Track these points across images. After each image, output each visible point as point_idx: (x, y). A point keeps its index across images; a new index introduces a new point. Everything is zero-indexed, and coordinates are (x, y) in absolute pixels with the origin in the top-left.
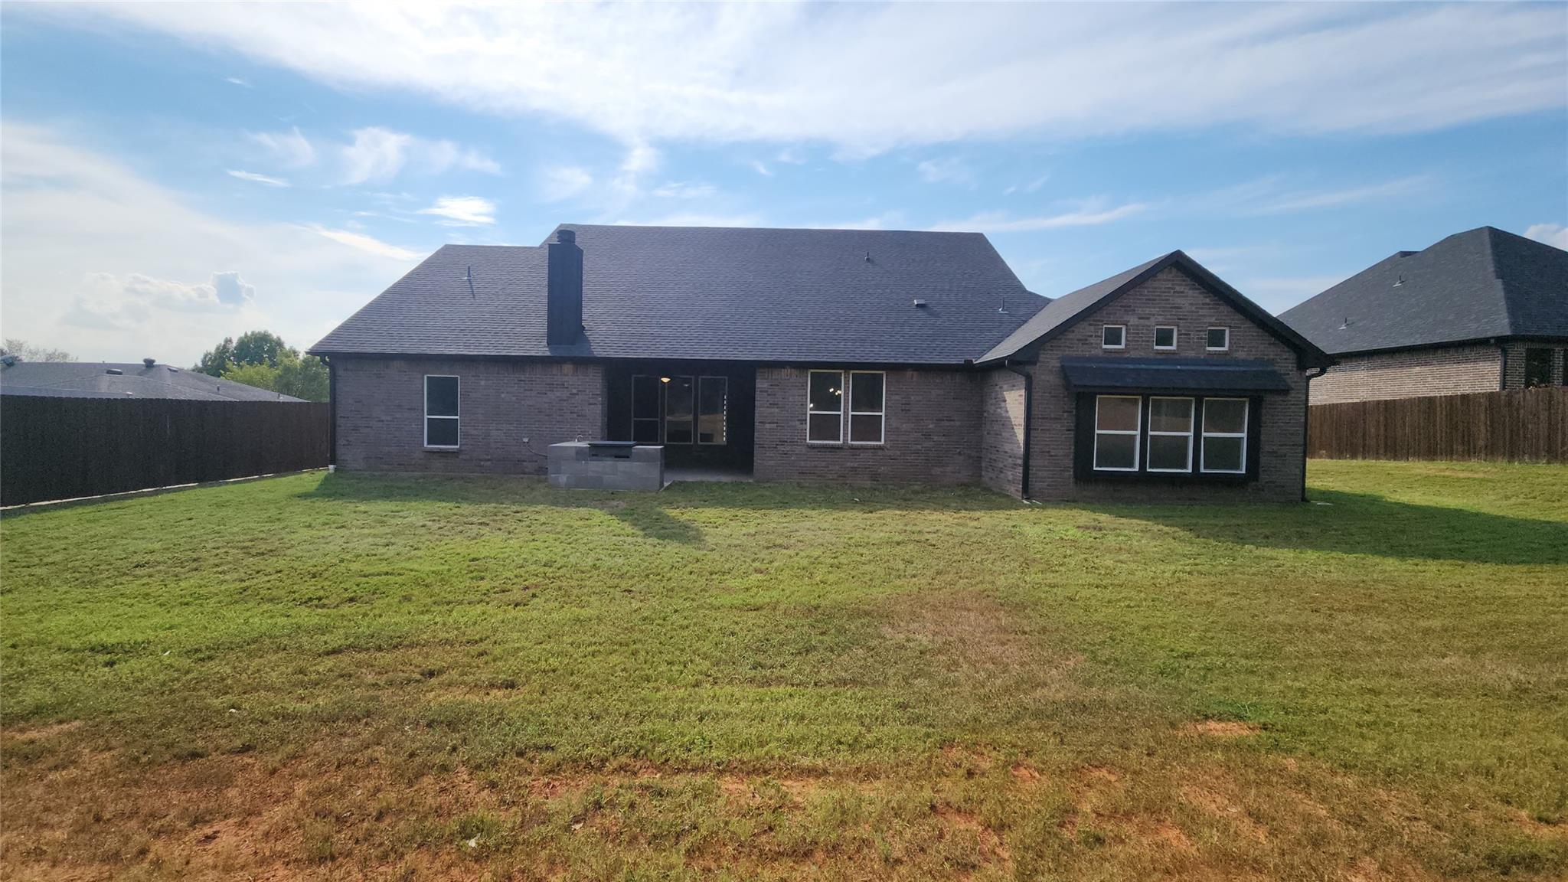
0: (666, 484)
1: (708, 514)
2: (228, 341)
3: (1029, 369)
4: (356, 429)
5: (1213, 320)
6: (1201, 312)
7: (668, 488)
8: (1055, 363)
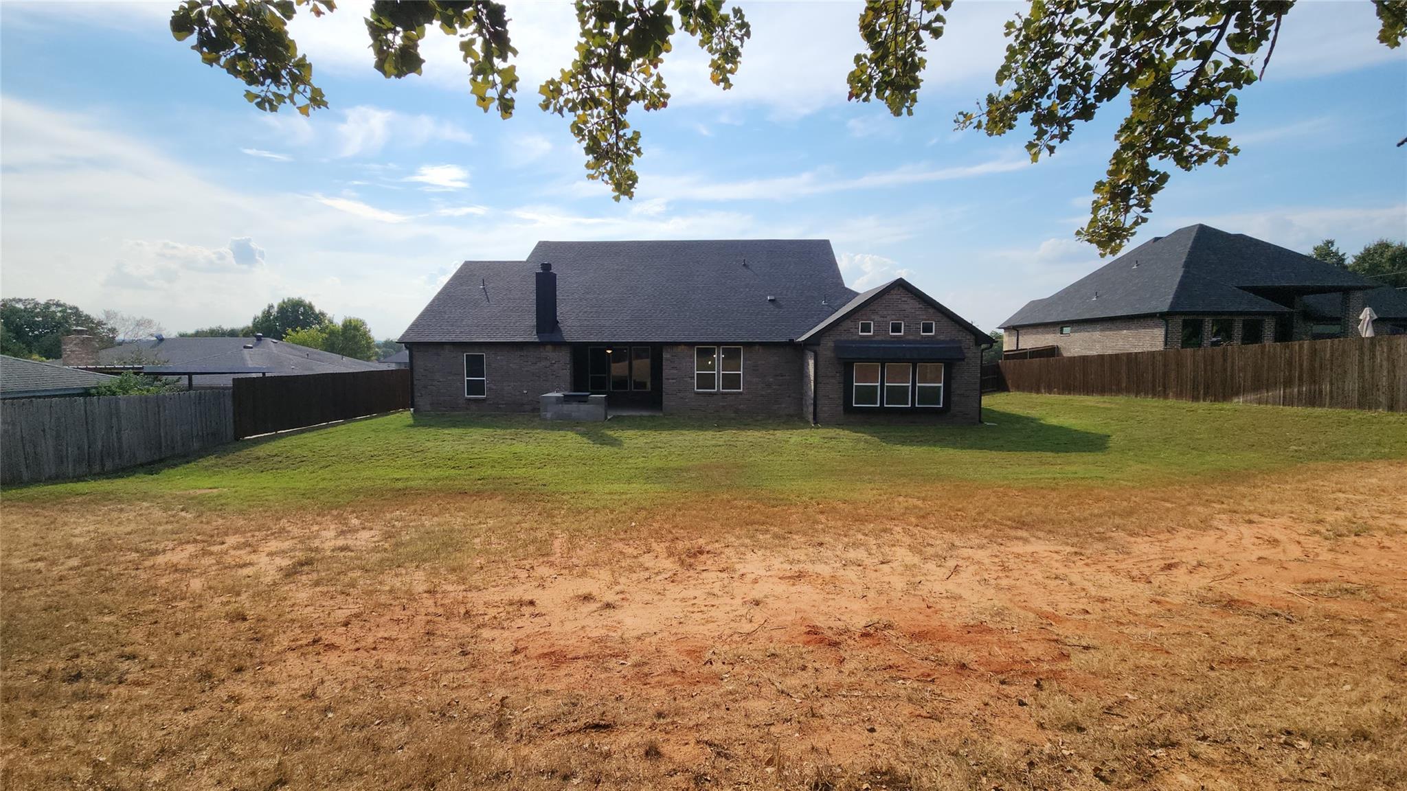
0: (609, 417)
1: (630, 433)
2: (271, 307)
3: (816, 348)
4: (425, 387)
5: (925, 317)
6: (917, 313)
7: (609, 420)
8: (831, 344)
